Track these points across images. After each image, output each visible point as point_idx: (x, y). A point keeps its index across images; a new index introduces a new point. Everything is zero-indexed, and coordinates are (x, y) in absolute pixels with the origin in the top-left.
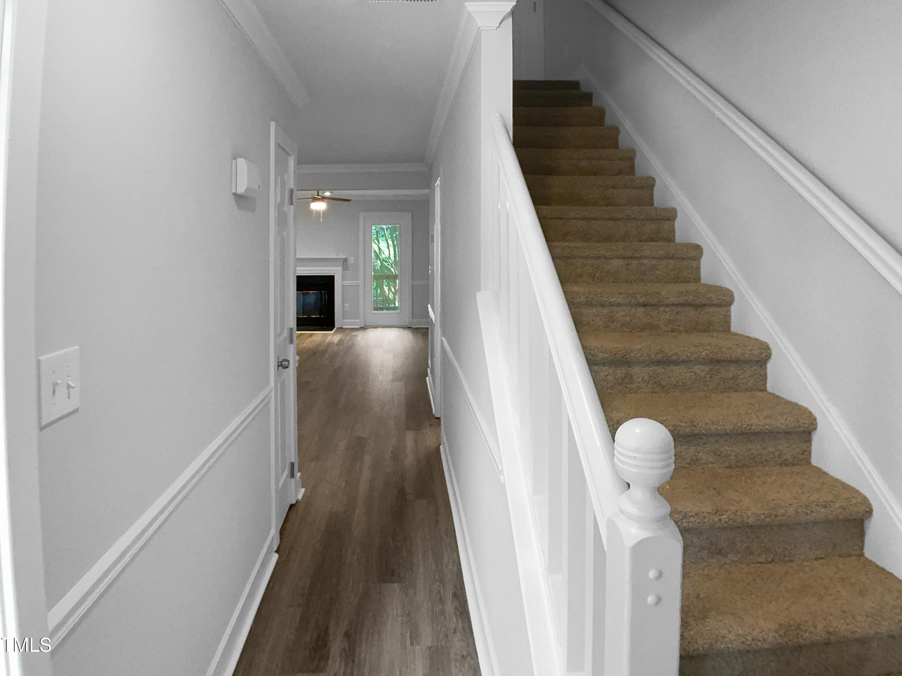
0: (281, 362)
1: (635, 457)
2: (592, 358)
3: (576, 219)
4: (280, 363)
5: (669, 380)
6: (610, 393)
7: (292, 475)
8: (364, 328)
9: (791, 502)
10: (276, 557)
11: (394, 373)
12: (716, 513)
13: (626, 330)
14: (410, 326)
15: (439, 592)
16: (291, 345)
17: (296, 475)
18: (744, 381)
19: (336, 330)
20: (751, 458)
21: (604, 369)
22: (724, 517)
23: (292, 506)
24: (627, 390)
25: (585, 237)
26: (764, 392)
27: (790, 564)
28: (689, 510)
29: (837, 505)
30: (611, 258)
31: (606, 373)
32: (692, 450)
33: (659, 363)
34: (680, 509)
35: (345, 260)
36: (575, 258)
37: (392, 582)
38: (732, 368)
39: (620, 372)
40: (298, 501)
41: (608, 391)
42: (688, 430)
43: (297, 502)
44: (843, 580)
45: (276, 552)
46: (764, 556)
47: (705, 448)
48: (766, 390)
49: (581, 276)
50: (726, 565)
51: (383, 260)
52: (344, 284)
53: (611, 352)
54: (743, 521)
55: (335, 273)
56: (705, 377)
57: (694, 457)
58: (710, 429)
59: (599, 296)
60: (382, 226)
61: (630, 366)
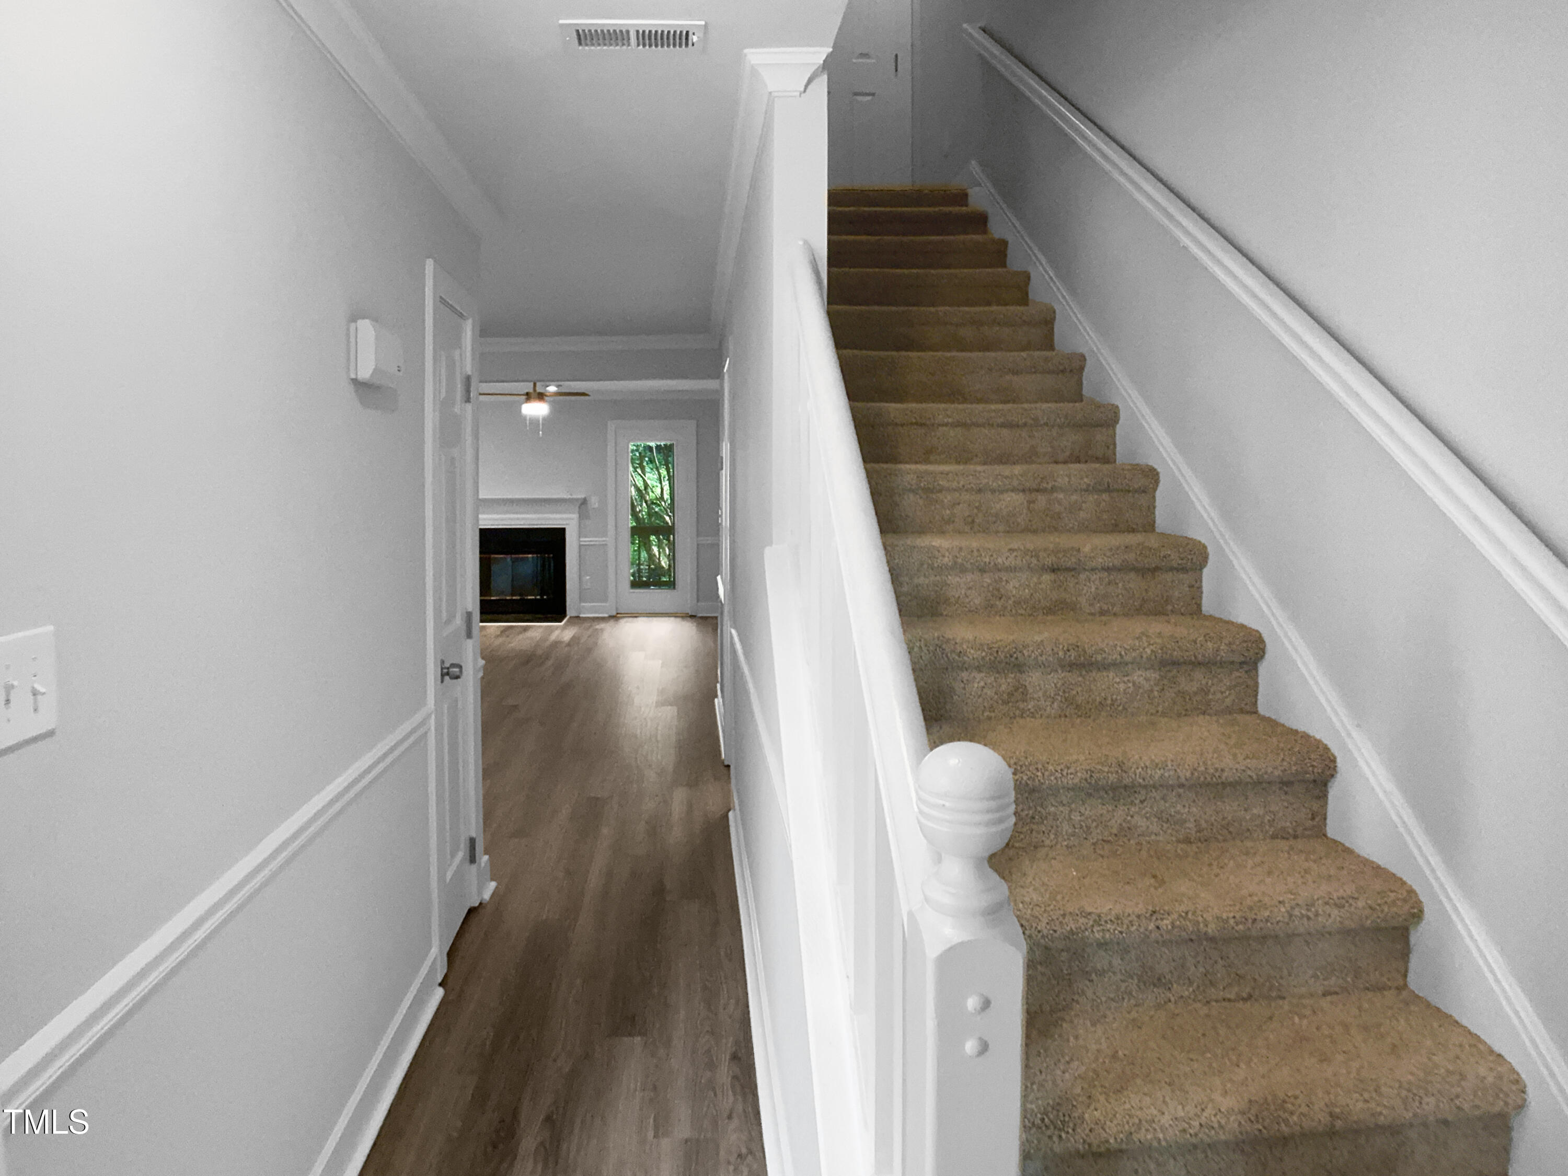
0: (448, 668)
1: (944, 805)
2: (957, 657)
3: (946, 425)
4: (445, 671)
5: (1090, 696)
6: (990, 718)
7: (473, 859)
8: (615, 617)
9: (1281, 899)
10: (440, 992)
11: (662, 692)
12: (1151, 915)
13: (1023, 612)
14: (693, 614)
15: (709, 1051)
16: (468, 640)
17: (480, 859)
18: (1219, 696)
19: (568, 621)
20: (1222, 826)
21: (979, 676)
22: (1166, 923)
23: (472, 911)
24: (1017, 712)
25: (963, 456)
26: (1253, 715)
27: (1281, 1002)
28: (1105, 910)
29: (1361, 904)
30: (1002, 492)
31: (982, 684)
32: (1120, 812)
33: (1072, 666)
34: (1089, 910)
35: (584, 502)
36: (940, 491)
37: (630, 1035)
38: (1198, 674)
39: (1006, 683)
40: (483, 902)
41: (986, 714)
42: (1113, 778)
43: (481, 904)
44: (1366, 1028)
45: (440, 985)
46: (1236, 989)
47: (1144, 809)
48: (1256, 712)
49: (950, 521)
50: (1170, 1004)
51: (653, 503)
52: (582, 543)
53: (991, 648)
54: (1198, 930)
55: (567, 524)
56: (1152, 691)
57: (1124, 824)
58: (1151, 776)
59: (976, 554)
60: (648, 444)
61: (1021, 672)
